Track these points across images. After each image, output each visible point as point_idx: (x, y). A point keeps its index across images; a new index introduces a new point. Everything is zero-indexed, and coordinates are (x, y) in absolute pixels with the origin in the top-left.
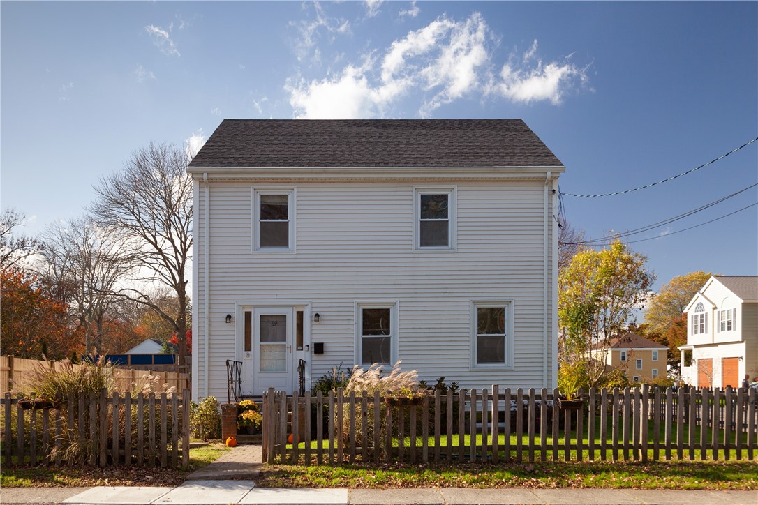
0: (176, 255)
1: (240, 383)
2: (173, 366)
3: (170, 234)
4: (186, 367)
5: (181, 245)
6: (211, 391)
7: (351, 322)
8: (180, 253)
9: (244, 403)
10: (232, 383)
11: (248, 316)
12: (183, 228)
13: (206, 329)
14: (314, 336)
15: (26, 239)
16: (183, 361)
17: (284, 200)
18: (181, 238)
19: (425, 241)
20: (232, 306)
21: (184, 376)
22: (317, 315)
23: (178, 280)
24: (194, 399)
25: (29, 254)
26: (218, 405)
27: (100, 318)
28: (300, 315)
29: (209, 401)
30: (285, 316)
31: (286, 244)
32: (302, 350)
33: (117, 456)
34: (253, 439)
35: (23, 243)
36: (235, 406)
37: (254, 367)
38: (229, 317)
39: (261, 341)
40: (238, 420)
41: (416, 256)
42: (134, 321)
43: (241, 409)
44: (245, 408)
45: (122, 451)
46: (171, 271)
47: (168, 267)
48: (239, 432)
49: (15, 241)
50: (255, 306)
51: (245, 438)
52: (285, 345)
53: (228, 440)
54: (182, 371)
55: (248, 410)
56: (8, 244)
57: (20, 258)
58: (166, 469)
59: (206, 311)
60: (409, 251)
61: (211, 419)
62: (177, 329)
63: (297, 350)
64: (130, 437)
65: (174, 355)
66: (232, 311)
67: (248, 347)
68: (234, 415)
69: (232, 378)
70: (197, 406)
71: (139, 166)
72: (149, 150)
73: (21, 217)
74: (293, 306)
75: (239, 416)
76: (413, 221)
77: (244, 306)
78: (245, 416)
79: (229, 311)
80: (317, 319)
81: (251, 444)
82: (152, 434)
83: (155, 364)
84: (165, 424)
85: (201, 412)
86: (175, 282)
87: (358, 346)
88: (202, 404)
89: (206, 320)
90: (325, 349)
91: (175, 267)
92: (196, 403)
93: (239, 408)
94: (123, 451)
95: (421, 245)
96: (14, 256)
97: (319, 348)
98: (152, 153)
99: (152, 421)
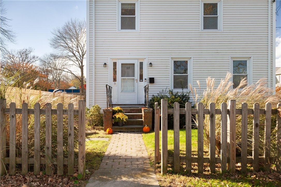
0: (80, 57)
1: (111, 98)
2: (79, 93)
3: (78, 49)
4: (84, 94)
5: (82, 54)
6: (96, 102)
7: (168, 67)
8: (81, 57)
9: (116, 108)
10: (108, 98)
11: (115, 64)
12: (82, 48)
13: (94, 70)
14: (149, 74)
15: (35, 56)
16: (82, 92)
17: (133, 6)
18: (82, 51)
19: (206, 27)
20: (107, 59)
21: (83, 97)
22: (151, 64)
23: (81, 65)
24: (87, 106)
25: (36, 61)
26: (100, 109)
27: (59, 81)
28: (141, 64)
29: (96, 107)
30: (134, 64)
31: (134, 28)
32: (142, 81)
33: (14, 165)
34: (122, 129)
35: (34, 57)
36: (111, 110)
37: (118, 90)
38: (105, 64)
39: (122, 77)
40: (113, 118)
41: (202, 34)
42: (69, 82)
43: (114, 112)
44: (117, 111)
45: (18, 160)
46: (78, 62)
47: (78, 61)
48: (113, 125)
49: (31, 57)
50: (119, 59)
51: (117, 129)
52: (134, 79)
53: (108, 130)
54: (83, 95)
55: (118, 112)
56: (29, 57)
57: (33, 62)
58: (62, 179)
59: (94, 61)
60: (198, 32)
61: (97, 117)
62: (81, 81)
63: (140, 81)
64: (26, 146)
65: (80, 90)
66: (107, 61)
67: (115, 80)
68: (110, 115)
69: (108, 95)
70: (89, 110)
71: (67, 26)
72: (70, 21)
73: (33, 49)
74: (138, 59)
75: (113, 116)
76: (200, 16)
77: (112, 59)
78: (117, 116)
79: (105, 62)
80: (151, 65)
81: (121, 132)
82: (49, 143)
83: (73, 92)
84: (62, 133)
85: (91, 113)
86: (80, 65)
87: (171, 80)
88: (92, 109)
89: (94, 66)
90: (155, 81)
91: (80, 61)
92: (88, 108)
93: (113, 111)
94: (20, 159)
95: (204, 29)
96: (31, 61)
97: (152, 80)
98: (72, 22)
99: (48, 131)
